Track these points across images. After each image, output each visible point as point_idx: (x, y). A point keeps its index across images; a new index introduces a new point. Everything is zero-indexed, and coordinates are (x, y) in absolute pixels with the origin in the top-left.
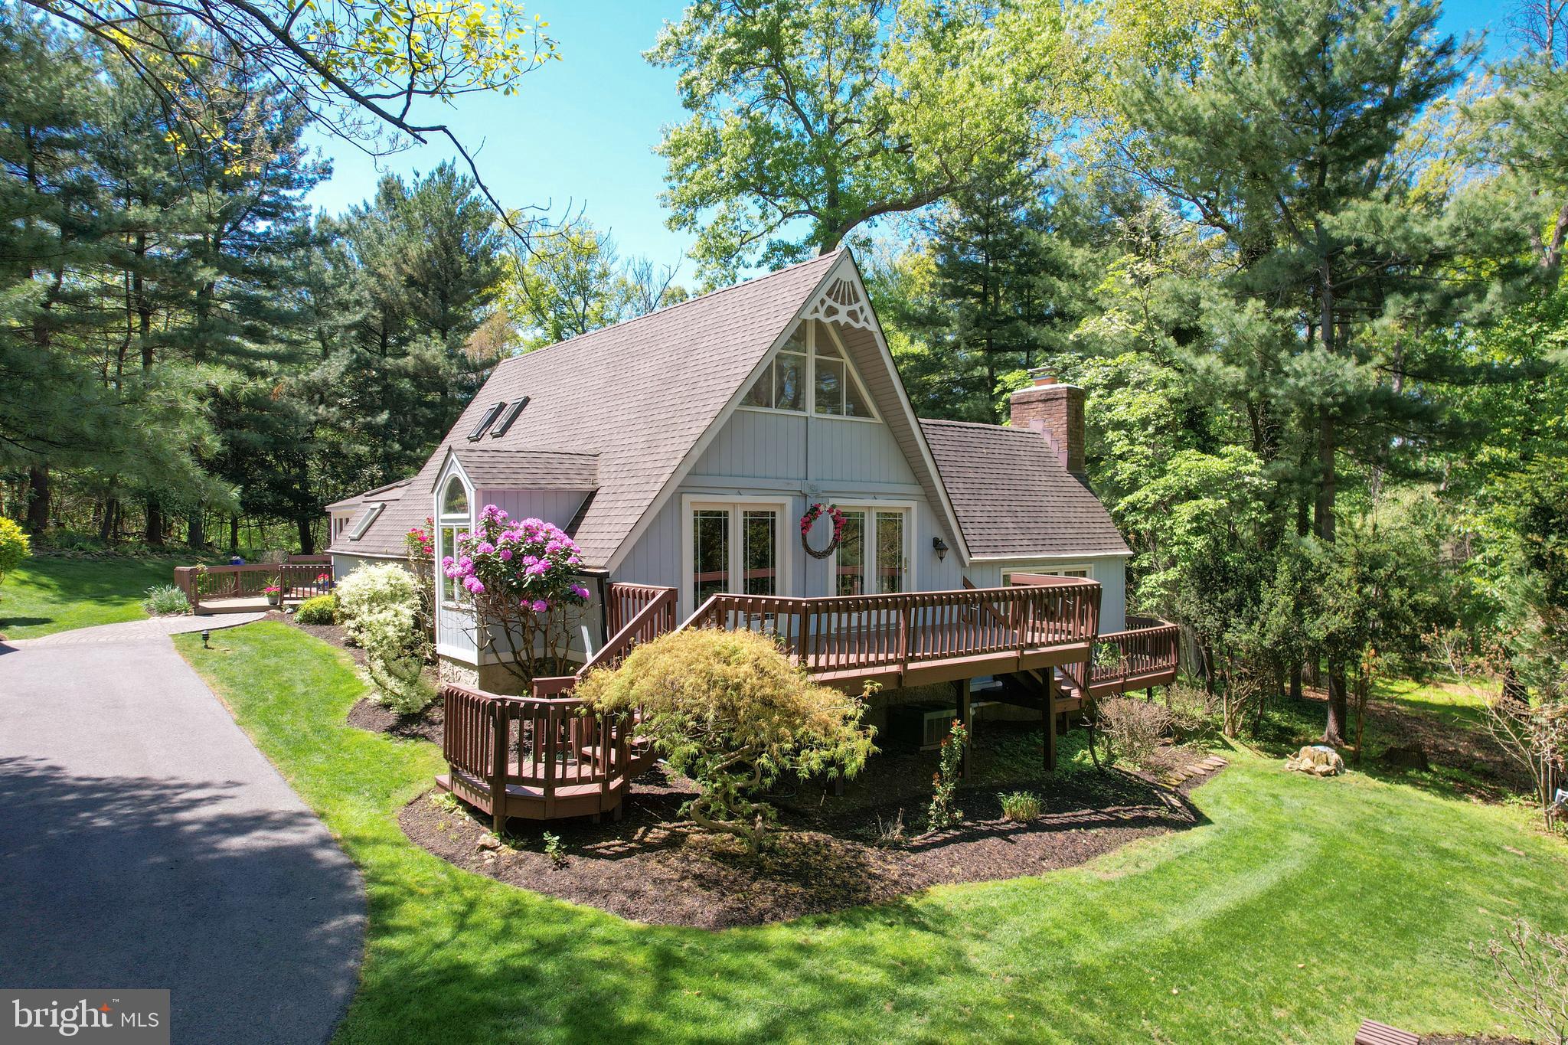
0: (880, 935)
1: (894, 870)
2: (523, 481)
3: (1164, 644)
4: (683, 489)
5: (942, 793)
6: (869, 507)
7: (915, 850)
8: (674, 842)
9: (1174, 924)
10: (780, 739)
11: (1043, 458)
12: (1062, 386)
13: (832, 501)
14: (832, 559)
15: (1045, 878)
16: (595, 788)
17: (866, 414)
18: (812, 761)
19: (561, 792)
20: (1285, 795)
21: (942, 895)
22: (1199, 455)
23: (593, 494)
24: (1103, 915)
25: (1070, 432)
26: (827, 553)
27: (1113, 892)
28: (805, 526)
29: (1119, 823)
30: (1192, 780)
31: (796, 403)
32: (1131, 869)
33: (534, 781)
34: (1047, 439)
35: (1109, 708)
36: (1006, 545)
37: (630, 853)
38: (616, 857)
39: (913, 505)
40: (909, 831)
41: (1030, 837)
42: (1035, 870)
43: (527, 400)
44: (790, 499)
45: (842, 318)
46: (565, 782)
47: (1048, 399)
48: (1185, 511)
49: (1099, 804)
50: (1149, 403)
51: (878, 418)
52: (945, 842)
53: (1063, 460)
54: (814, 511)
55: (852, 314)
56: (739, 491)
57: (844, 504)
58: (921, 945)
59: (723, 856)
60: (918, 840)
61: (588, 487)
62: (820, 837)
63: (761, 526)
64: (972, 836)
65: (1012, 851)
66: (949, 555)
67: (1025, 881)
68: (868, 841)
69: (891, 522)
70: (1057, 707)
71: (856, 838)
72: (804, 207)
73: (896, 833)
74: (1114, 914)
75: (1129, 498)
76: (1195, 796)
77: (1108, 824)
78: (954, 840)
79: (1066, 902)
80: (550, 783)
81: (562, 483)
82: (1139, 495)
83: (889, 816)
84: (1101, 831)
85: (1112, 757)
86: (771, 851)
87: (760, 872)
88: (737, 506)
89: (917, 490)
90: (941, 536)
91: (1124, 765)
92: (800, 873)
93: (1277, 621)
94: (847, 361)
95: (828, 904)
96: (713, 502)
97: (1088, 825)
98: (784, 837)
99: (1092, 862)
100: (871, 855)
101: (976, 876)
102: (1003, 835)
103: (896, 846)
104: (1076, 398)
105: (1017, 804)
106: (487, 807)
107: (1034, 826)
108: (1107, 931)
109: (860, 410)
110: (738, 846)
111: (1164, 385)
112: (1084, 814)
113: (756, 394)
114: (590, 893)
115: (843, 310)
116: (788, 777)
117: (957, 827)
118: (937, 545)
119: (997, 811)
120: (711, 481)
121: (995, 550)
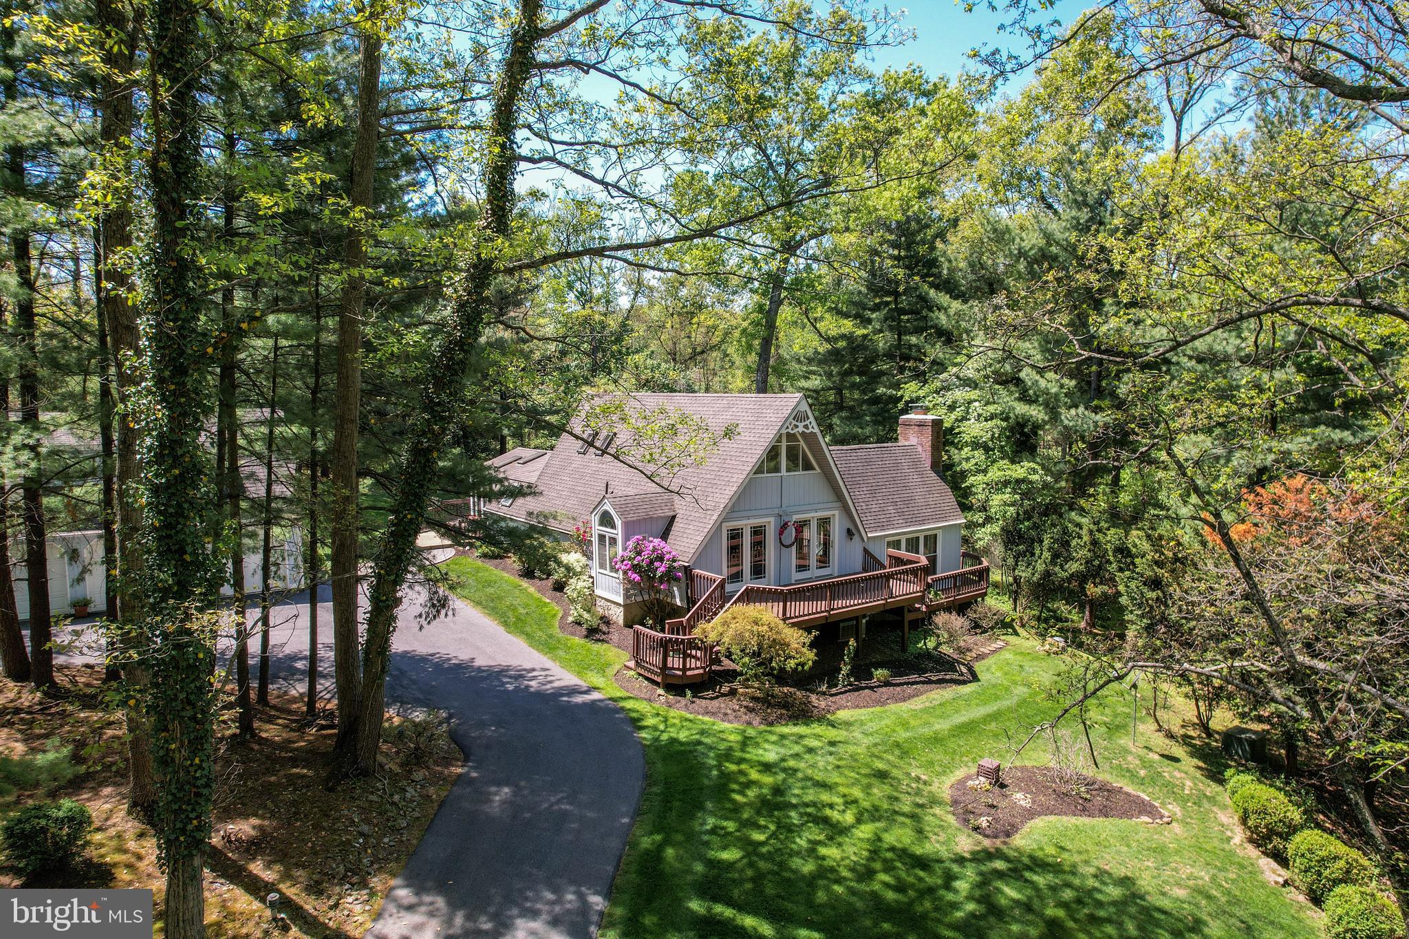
0: (817, 728)
1: (823, 704)
2: (641, 514)
3: (983, 574)
4: (725, 520)
5: (845, 670)
6: (813, 516)
7: (832, 695)
8: (733, 692)
9: (937, 727)
10: (779, 655)
11: (916, 463)
12: (929, 417)
13: (795, 517)
14: (794, 548)
15: (887, 707)
16: (701, 671)
17: (812, 468)
18: (791, 664)
19: (689, 673)
20: (1027, 665)
21: (843, 715)
22: (1009, 464)
23: (674, 517)
24: (908, 723)
25: (933, 443)
26: (792, 545)
27: (915, 714)
28: (781, 533)
29: (930, 682)
30: (981, 657)
31: (777, 469)
32: (927, 704)
33: (678, 669)
34: (920, 449)
35: (939, 620)
36: (888, 525)
37: (717, 697)
38: (712, 699)
39: (836, 513)
40: (830, 687)
41: (884, 689)
42: (883, 704)
43: (614, 436)
44: (772, 519)
45: (801, 428)
46: (690, 669)
47: (921, 424)
49: (922, 671)
51: (818, 470)
52: (846, 692)
53: (928, 464)
54: (786, 524)
55: (806, 427)
56: (748, 518)
57: (801, 517)
58: (832, 733)
59: (754, 699)
60: (834, 690)
61: (672, 514)
62: (792, 690)
63: (759, 534)
64: (858, 689)
65: (874, 695)
66: (856, 537)
67: (878, 709)
68: (812, 691)
69: (824, 523)
71: (807, 690)
73: (824, 688)
74: (913, 723)
76: (978, 667)
77: (923, 683)
78: (849, 691)
79: (893, 718)
80: (684, 669)
81: (660, 513)
83: (821, 681)
84: (919, 686)
85: (939, 644)
86: (772, 696)
87: (770, 705)
88: (747, 525)
89: (838, 504)
90: (851, 527)
91: (945, 649)
92: (786, 706)
94: (802, 445)
95: (797, 718)
96: (736, 524)
97: (913, 683)
98: (777, 690)
99: (913, 701)
100: (813, 698)
101: (857, 707)
102: (872, 688)
103: (824, 693)
104: (937, 424)
105: (880, 673)
106: (659, 679)
107: (887, 684)
108: (907, 729)
109: (808, 466)
110: (758, 694)
112: (914, 677)
113: (759, 470)
114: (707, 713)
115: (801, 425)
116: (782, 670)
117: (851, 685)
118: (850, 533)
119: (870, 677)
120: (736, 515)
121: (883, 528)
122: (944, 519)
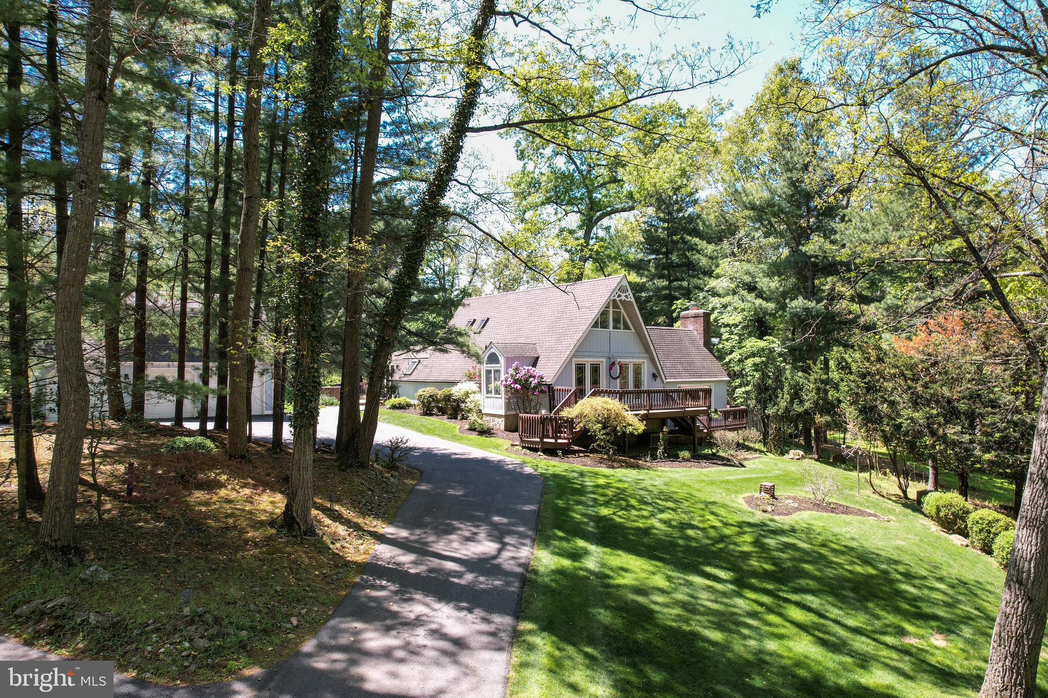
1: (648, 464)
2: (516, 354)
3: (743, 414)
4: (574, 356)
5: (661, 449)
6: (630, 362)
7: (653, 463)
9: (727, 478)
10: (621, 423)
11: (693, 341)
12: (701, 311)
13: (619, 360)
14: (619, 378)
17: (629, 329)
18: (630, 429)
20: (779, 463)
22: (756, 340)
23: (537, 358)
25: (704, 330)
26: (616, 379)
28: (611, 369)
29: (716, 464)
30: (745, 459)
31: (606, 326)
33: (552, 438)
34: (695, 333)
35: (717, 434)
36: (679, 375)
39: (645, 361)
40: (651, 459)
41: (687, 463)
43: (488, 319)
44: (604, 360)
45: (623, 298)
47: (696, 316)
48: (750, 362)
49: (710, 459)
50: (737, 318)
51: (633, 330)
52: (662, 462)
53: (701, 342)
54: (613, 364)
55: (626, 296)
56: (589, 357)
57: (623, 361)
59: (603, 459)
60: (655, 460)
61: (536, 355)
63: (595, 369)
64: (671, 461)
65: (682, 464)
66: (658, 379)
68: (639, 459)
69: (638, 366)
70: (698, 435)
71: (636, 459)
72: (576, 209)
73: (648, 459)
75: (730, 357)
76: (746, 463)
77: (712, 463)
78: (665, 461)
80: (556, 438)
81: (528, 354)
82: (734, 355)
85: (718, 451)
87: (614, 461)
88: (588, 361)
89: (647, 355)
90: (655, 372)
91: (721, 453)
92: (625, 462)
93: (783, 404)
94: (623, 311)
95: (633, 467)
96: (581, 360)
100: (641, 462)
101: (672, 467)
102: (679, 462)
104: (707, 316)
105: (686, 454)
107: (689, 460)
109: (627, 327)
110: (605, 457)
111: (743, 310)
112: (706, 461)
113: (595, 325)
116: (625, 433)
117: (666, 458)
118: (654, 376)
119: (678, 455)
120: (580, 354)
121: (675, 377)
122: (715, 376)
